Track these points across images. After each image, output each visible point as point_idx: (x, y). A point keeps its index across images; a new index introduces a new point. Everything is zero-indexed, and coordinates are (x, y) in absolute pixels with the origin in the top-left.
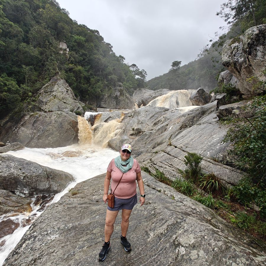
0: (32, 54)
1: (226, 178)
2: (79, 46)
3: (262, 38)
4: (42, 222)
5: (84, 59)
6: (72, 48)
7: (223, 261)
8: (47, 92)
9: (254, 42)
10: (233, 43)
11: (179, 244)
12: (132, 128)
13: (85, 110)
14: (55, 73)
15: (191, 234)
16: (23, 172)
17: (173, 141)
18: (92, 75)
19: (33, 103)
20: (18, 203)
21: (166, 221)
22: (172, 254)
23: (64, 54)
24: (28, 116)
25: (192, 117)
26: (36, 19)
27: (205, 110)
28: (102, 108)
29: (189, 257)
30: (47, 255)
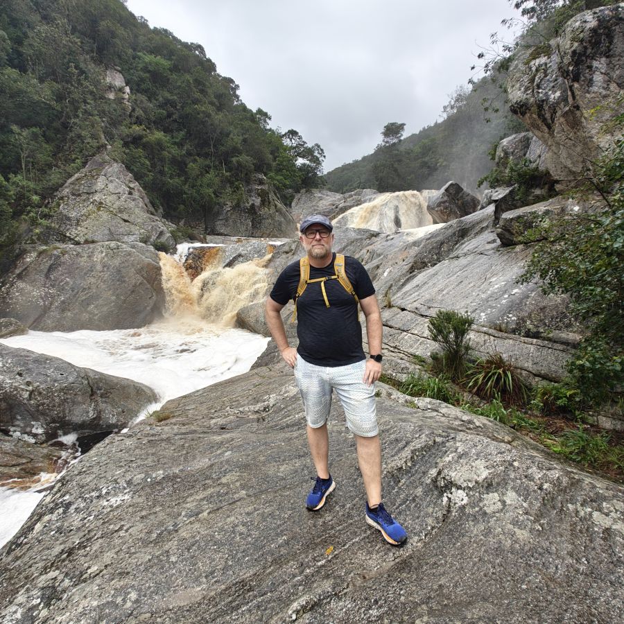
0: (36, 97)
1: (528, 365)
2: (155, 82)
3: (604, 40)
4: (84, 472)
5: (169, 116)
6: (138, 85)
7: (568, 509)
8: (79, 195)
9: (586, 48)
10: (534, 59)
11: (450, 485)
13: (177, 239)
14: (99, 148)
15: (476, 460)
16: (27, 380)
17: (397, 299)
18: (191, 156)
19: (43, 222)
20: (20, 457)
21: (407, 443)
22: (434, 508)
23: (119, 101)
24: (34, 255)
25: (436, 243)
26: (41, 10)
27: (467, 227)
28: (218, 235)
29: (481, 509)
30: (103, 537)
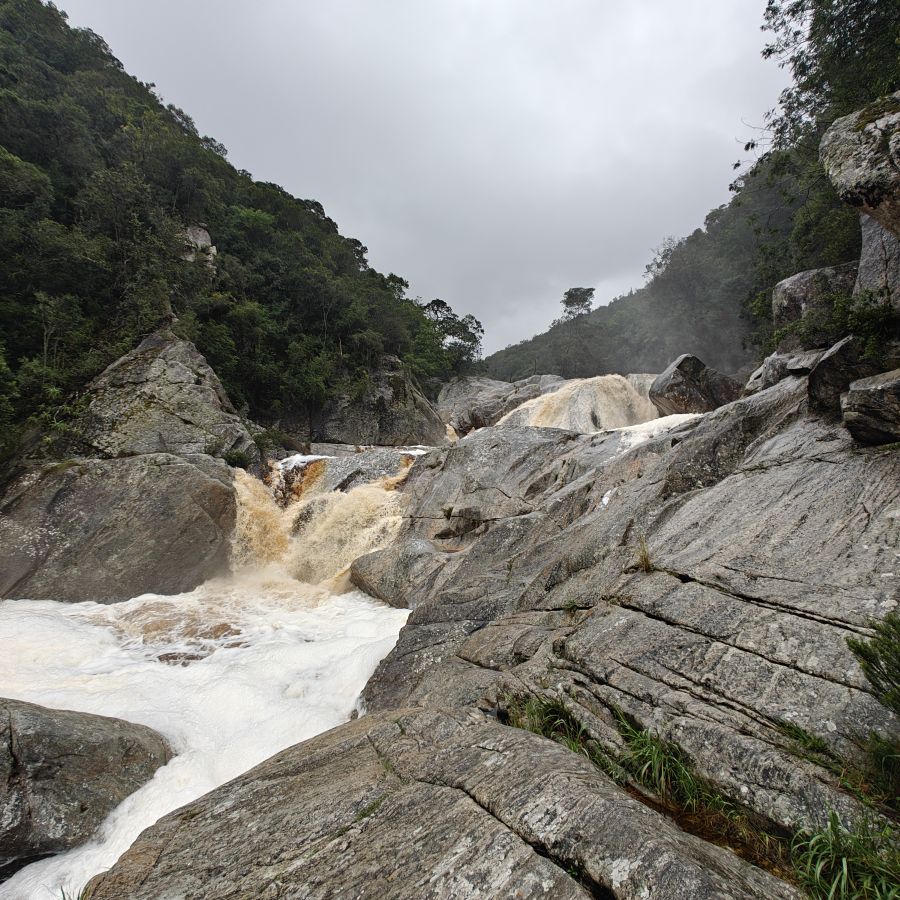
0: (78, 256)
2: (252, 241)
5: (269, 282)
6: (229, 244)
8: (122, 386)
10: (872, 120)
12: (445, 511)
13: (263, 448)
14: (160, 321)
18: (295, 333)
19: (62, 425)
23: (201, 263)
24: (36, 475)
27: (757, 414)
28: (328, 442)
